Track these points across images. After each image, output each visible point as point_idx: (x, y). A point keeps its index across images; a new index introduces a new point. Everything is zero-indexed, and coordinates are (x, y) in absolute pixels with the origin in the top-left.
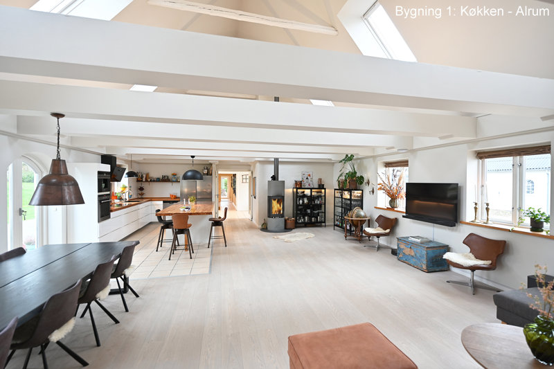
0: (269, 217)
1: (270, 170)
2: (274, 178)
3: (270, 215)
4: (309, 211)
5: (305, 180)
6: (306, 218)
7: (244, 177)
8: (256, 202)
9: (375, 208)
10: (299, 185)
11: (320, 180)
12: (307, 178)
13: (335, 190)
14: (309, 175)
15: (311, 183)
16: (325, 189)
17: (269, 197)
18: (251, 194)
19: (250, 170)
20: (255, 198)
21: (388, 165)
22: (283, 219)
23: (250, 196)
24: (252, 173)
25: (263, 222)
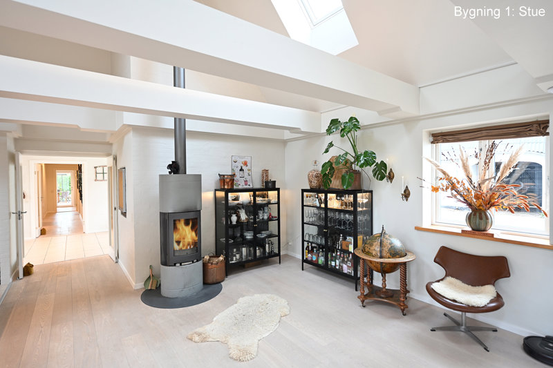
0: (165, 263)
1: (165, 152)
2: (175, 168)
3: (168, 257)
4: (249, 236)
5: (238, 174)
6: (244, 250)
7: (100, 170)
8: (127, 225)
9: (417, 228)
10: (227, 184)
11: (266, 172)
12: (242, 170)
13: (303, 191)
14: (246, 164)
15: (248, 178)
16: (278, 190)
17: (162, 214)
18: (115, 204)
19: (108, 155)
20: (124, 214)
21: (438, 137)
22: (200, 264)
23: (112, 209)
24: (115, 159)
25: (147, 273)
